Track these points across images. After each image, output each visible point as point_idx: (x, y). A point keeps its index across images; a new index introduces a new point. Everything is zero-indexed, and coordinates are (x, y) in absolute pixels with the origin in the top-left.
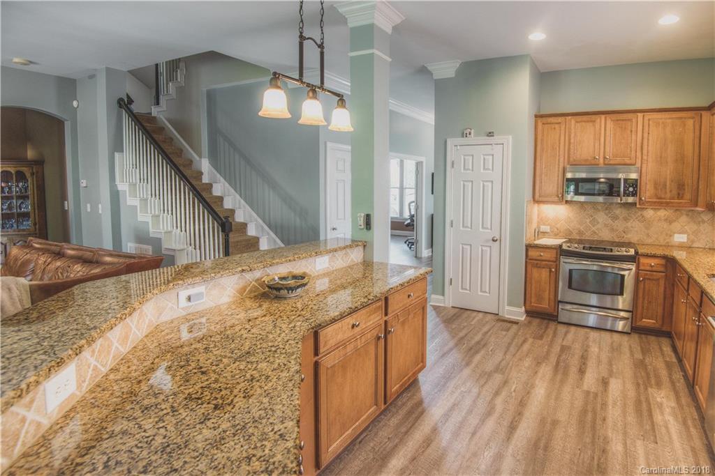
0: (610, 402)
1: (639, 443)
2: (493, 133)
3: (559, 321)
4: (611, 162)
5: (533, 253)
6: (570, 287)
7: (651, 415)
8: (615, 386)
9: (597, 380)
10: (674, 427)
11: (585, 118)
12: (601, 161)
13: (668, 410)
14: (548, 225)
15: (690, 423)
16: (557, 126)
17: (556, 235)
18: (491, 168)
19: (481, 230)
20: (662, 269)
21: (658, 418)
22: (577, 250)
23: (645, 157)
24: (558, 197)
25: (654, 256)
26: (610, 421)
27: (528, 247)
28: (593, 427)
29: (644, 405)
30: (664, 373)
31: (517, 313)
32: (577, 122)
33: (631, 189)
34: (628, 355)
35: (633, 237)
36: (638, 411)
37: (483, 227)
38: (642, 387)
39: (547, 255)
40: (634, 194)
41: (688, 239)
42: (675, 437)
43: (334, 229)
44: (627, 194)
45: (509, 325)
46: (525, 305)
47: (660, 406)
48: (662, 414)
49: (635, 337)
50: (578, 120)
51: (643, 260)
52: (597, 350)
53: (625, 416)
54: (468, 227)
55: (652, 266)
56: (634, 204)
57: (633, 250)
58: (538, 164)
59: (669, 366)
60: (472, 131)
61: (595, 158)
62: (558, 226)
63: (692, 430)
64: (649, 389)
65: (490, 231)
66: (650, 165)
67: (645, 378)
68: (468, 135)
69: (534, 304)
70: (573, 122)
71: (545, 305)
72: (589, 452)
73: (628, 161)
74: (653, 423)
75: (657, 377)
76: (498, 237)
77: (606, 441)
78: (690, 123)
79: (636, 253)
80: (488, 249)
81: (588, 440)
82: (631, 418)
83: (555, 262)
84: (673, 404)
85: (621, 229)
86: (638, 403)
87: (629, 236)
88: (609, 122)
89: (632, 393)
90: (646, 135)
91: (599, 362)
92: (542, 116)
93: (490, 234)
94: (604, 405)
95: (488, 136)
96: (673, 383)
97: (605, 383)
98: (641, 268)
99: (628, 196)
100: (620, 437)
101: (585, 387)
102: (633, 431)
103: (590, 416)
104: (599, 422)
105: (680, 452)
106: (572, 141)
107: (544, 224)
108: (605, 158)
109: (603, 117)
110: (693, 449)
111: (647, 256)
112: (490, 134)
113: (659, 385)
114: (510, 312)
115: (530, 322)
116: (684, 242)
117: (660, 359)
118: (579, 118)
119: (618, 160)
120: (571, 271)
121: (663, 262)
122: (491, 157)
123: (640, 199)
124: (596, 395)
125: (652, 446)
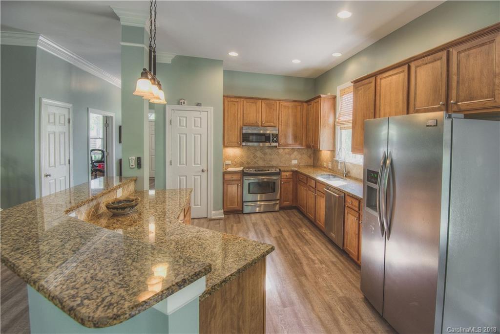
0: (286, 237)
1: (305, 247)
2: (201, 104)
3: (244, 212)
4: (265, 125)
5: (227, 177)
6: (249, 193)
7: (304, 238)
8: (285, 232)
9: (277, 232)
10: (314, 239)
11: (252, 101)
12: (260, 124)
13: (309, 234)
14: (230, 160)
15: (318, 235)
16: (236, 104)
17: (235, 166)
18: (199, 125)
19: (193, 165)
20: (291, 177)
21: (307, 237)
22: (252, 172)
23: (280, 123)
24: (238, 143)
25: (288, 171)
26: (291, 244)
27: (225, 173)
28: (286, 248)
29: (300, 235)
30: (300, 222)
31: (219, 214)
32: (248, 102)
33: (275, 139)
34: (283, 219)
35: (274, 163)
36: (299, 238)
37: (195, 164)
38: (295, 230)
39: (235, 177)
40: (276, 142)
41: (298, 162)
42: (315, 241)
43: (47, 176)
44: (273, 141)
45: (218, 221)
46: (223, 209)
47: (305, 233)
48: (307, 235)
49: (281, 212)
50: (248, 101)
51: (283, 174)
52: (269, 221)
53: (295, 241)
54: (184, 164)
55: (287, 176)
56: (276, 147)
57: (278, 169)
58: (226, 122)
59: (300, 219)
60: (185, 102)
61: (257, 122)
62: (236, 160)
63: (320, 237)
64: (299, 229)
65: (200, 166)
66: (282, 126)
67: (295, 226)
68: (182, 103)
69: (229, 207)
70: (245, 102)
71: (235, 206)
72: (290, 256)
73: (272, 124)
74: (306, 240)
75: (299, 224)
76: (205, 169)
77: (293, 250)
78: (299, 108)
79: (280, 170)
80: (199, 177)
81: (287, 253)
82: (298, 240)
83: (240, 180)
84: (309, 231)
85: (268, 159)
86: (297, 235)
87: (272, 163)
88: (263, 104)
89: (293, 232)
90: (280, 112)
91: (273, 225)
92: (227, 97)
93: (199, 167)
94: (285, 239)
95: (197, 105)
96: (305, 224)
97: (280, 232)
98: (282, 177)
99: (274, 142)
100: (298, 248)
101: (274, 236)
102: (301, 244)
103: (282, 245)
104: (287, 246)
105: (319, 245)
106: (245, 112)
107: (228, 160)
108: (262, 122)
109: (260, 101)
110: (323, 243)
111: (285, 171)
112: (199, 105)
113: (301, 227)
114: (215, 215)
115: (228, 217)
116: (296, 164)
117: (296, 218)
118: (248, 100)
119: (268, 124)
120: (249, 184)
121: (291, 173)
122: (199, 119)
123: (279, 144)
124: (279, 237)
125: (310, 246)
